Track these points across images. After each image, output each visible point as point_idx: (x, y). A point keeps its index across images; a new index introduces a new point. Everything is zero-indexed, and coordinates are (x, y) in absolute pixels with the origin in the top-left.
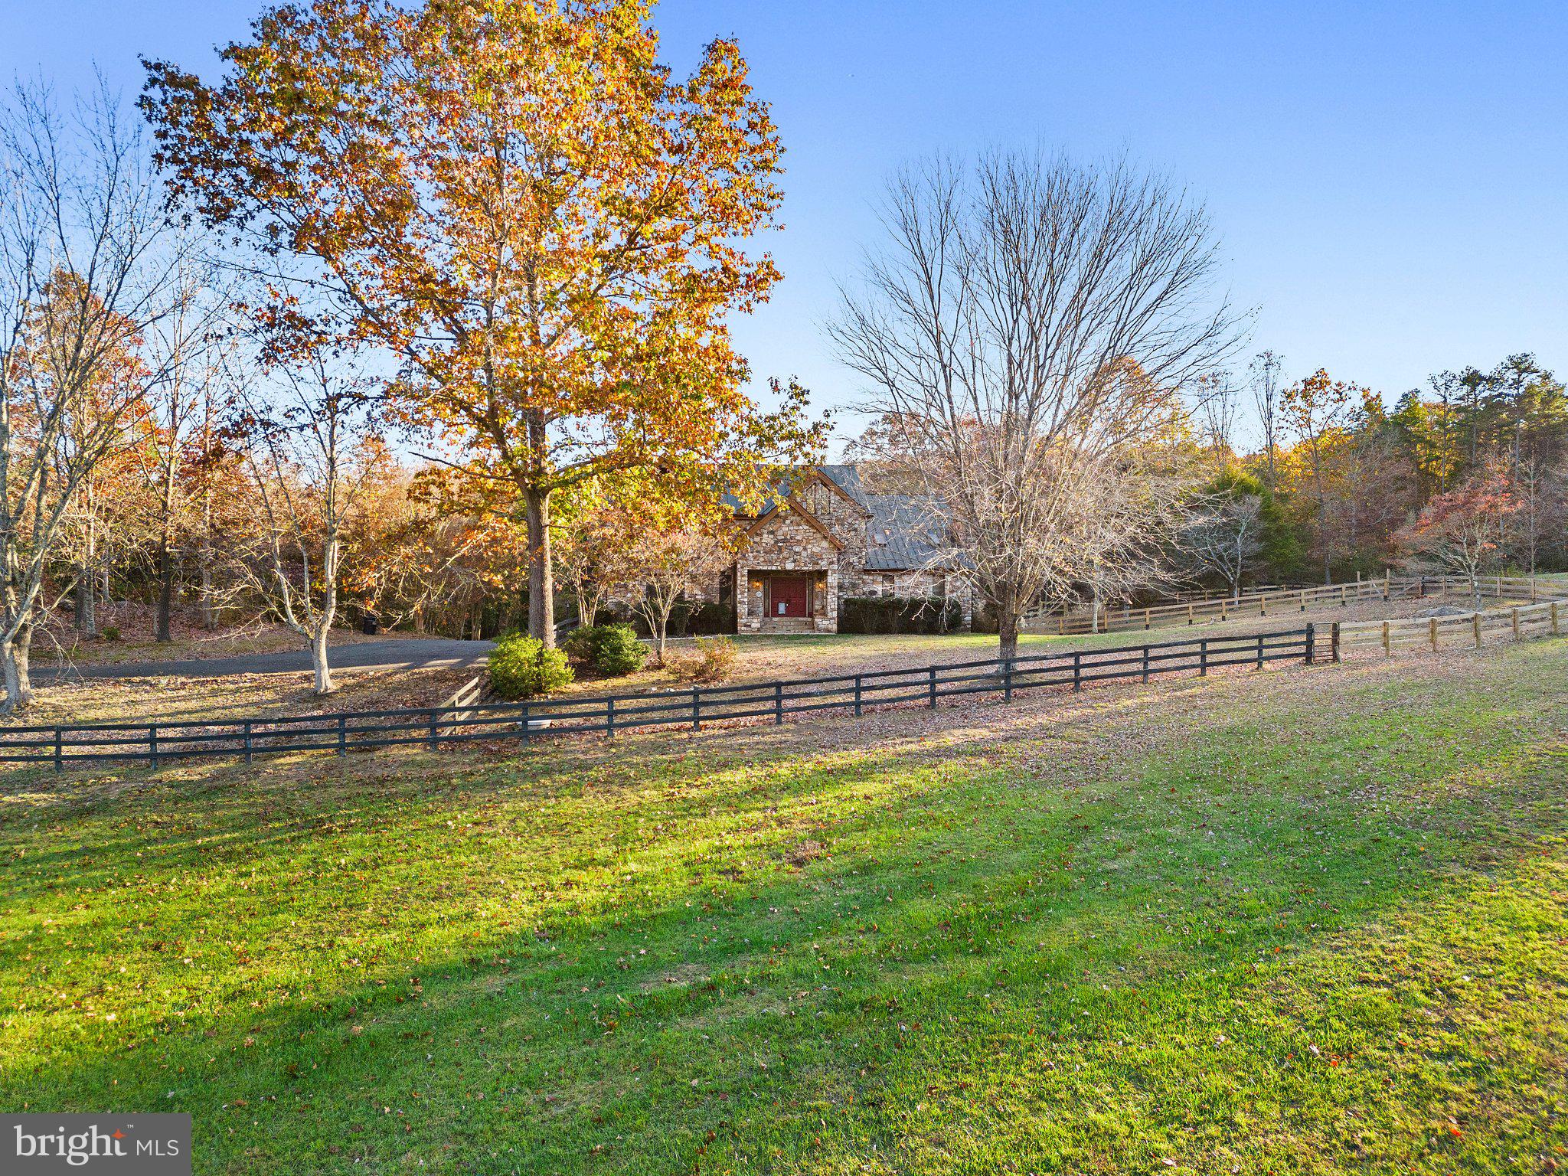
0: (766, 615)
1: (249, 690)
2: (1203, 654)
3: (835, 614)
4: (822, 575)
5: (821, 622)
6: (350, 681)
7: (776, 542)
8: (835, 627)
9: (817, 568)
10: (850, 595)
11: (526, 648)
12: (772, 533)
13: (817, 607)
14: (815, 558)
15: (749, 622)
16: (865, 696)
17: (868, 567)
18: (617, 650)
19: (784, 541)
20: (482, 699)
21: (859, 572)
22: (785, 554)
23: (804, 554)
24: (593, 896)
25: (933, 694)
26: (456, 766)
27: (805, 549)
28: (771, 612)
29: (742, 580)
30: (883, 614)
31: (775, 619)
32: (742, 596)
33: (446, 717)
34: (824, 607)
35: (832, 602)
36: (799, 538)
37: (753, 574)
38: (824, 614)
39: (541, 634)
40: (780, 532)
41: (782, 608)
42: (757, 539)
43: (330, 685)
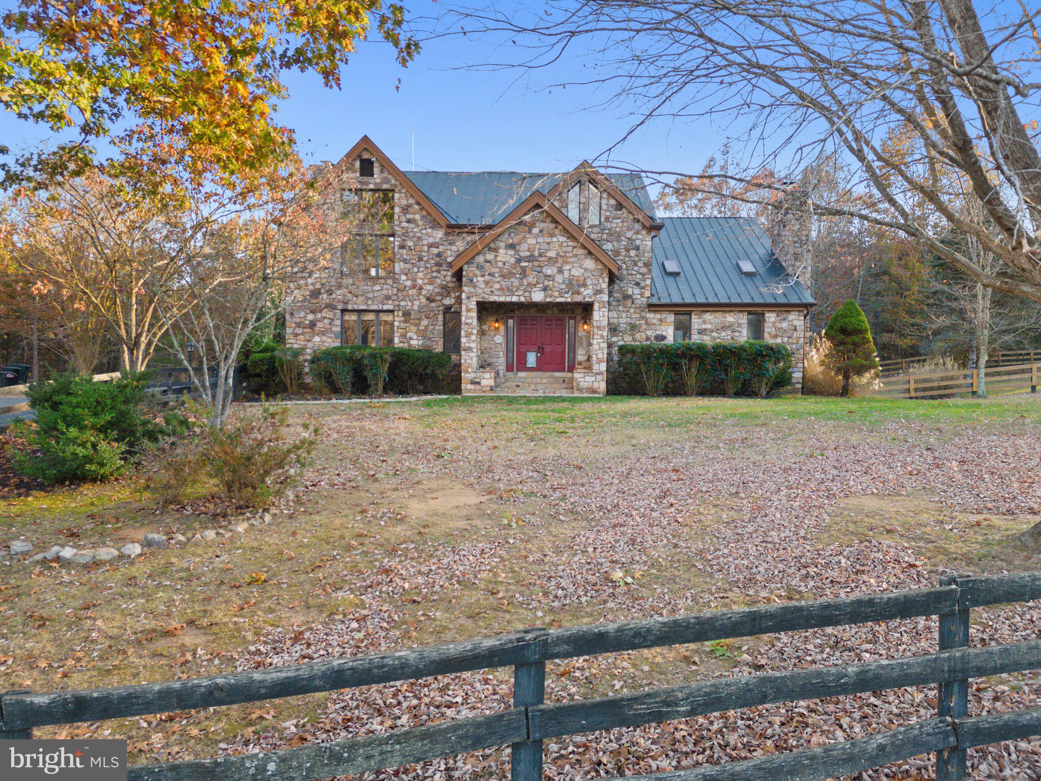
0: (509, 368)
3: (603, 367)
4: (586, 309)
5: (582, 378)
7: (519, 261)
8: (603, 386)
9: (578, 299)
10: (628, 340)
12: (512, 246)
13: (581, 357)
14: (574, 285)
15: (480, 378)
17: (655, 301)
19: (531, 259)
21: (640, 308)
22: (531, 279)
23: (559, 278)
27: (560, 271)
28: (517, 364)
29: (469, 317)
30: (675, 367)
31: (522, 374)
32: (470, 340)
34: (589, 359)
35: (599, 349)
36: (552, 254)
37: (486, 309)
38: (588, 367)
40: (524, 247)
41: (532, 359)
42: (490, 256)
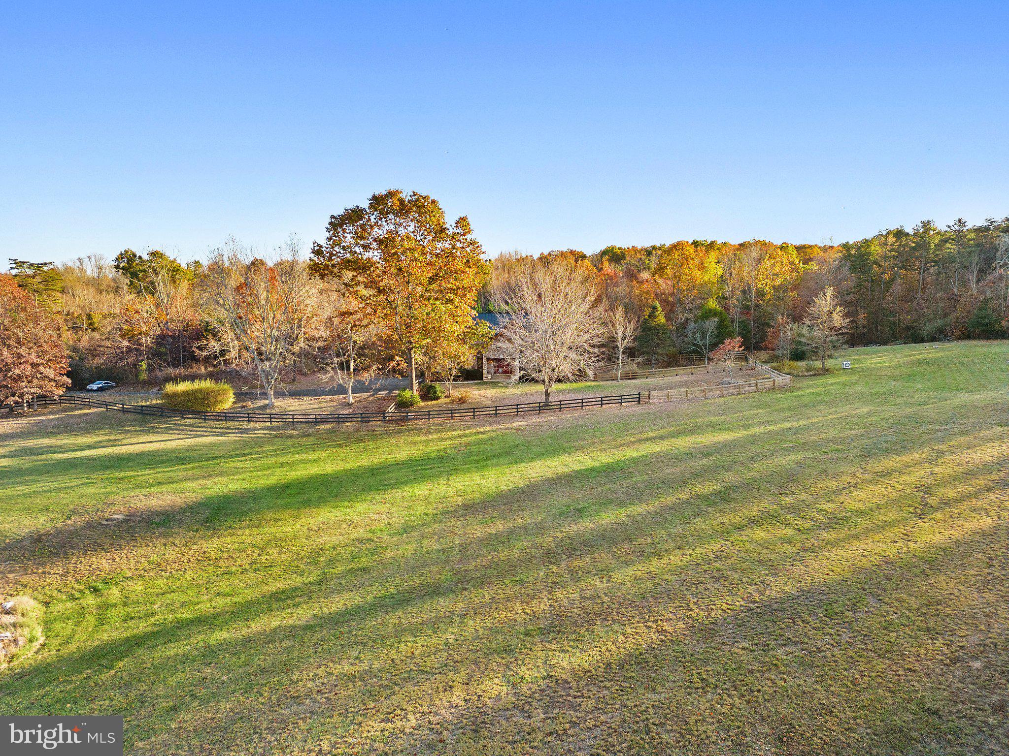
0: (495, 373)
1: (329, 401)
2: (601, 401)
5: (513, 377)
6: (357, 399)
9: (512, 357)
11: (407, 394)
14: (511, 354)
15: (487, 377)
16: (498, 412)
18: (435, 392)
20: (395, 408)
22: (500, 352)
23: (507, 352)
24: (419, 455)
25: (518, 412)
26: (391, 427)
27: (507, 350)
28: (497, 372)
31: (498, 374)
32: (485, 367)
33: (387, 415)
39: (412, 389)
40: (498, 345)
41: (500, 370)
42: (490, 347)
43: (352, 401)
